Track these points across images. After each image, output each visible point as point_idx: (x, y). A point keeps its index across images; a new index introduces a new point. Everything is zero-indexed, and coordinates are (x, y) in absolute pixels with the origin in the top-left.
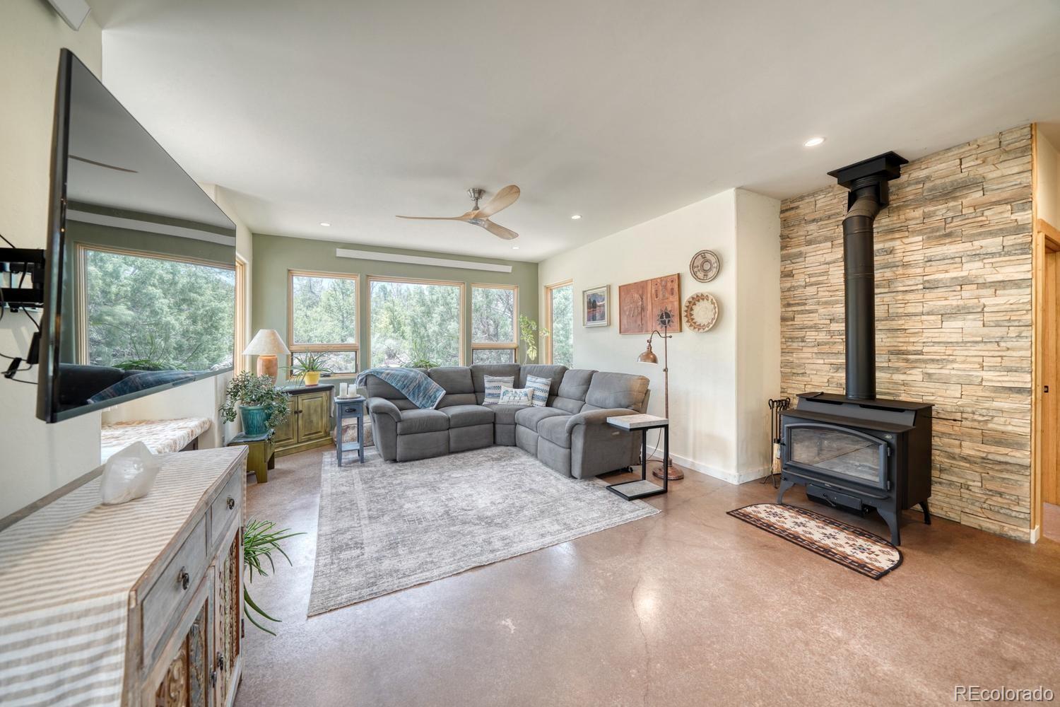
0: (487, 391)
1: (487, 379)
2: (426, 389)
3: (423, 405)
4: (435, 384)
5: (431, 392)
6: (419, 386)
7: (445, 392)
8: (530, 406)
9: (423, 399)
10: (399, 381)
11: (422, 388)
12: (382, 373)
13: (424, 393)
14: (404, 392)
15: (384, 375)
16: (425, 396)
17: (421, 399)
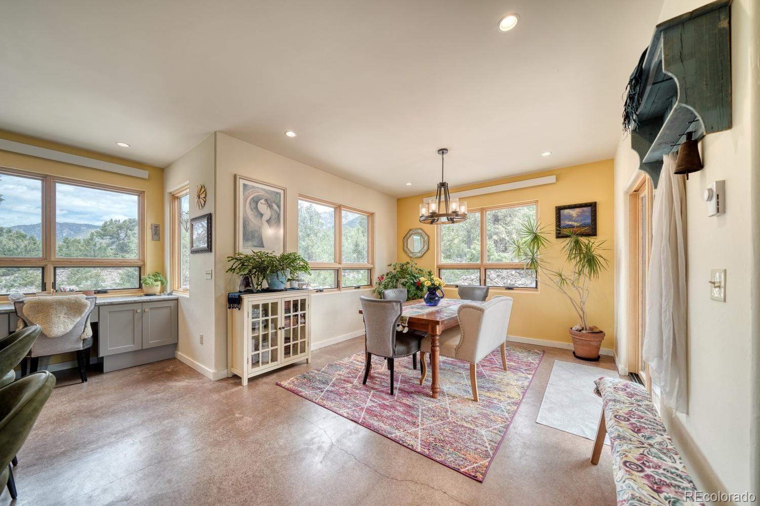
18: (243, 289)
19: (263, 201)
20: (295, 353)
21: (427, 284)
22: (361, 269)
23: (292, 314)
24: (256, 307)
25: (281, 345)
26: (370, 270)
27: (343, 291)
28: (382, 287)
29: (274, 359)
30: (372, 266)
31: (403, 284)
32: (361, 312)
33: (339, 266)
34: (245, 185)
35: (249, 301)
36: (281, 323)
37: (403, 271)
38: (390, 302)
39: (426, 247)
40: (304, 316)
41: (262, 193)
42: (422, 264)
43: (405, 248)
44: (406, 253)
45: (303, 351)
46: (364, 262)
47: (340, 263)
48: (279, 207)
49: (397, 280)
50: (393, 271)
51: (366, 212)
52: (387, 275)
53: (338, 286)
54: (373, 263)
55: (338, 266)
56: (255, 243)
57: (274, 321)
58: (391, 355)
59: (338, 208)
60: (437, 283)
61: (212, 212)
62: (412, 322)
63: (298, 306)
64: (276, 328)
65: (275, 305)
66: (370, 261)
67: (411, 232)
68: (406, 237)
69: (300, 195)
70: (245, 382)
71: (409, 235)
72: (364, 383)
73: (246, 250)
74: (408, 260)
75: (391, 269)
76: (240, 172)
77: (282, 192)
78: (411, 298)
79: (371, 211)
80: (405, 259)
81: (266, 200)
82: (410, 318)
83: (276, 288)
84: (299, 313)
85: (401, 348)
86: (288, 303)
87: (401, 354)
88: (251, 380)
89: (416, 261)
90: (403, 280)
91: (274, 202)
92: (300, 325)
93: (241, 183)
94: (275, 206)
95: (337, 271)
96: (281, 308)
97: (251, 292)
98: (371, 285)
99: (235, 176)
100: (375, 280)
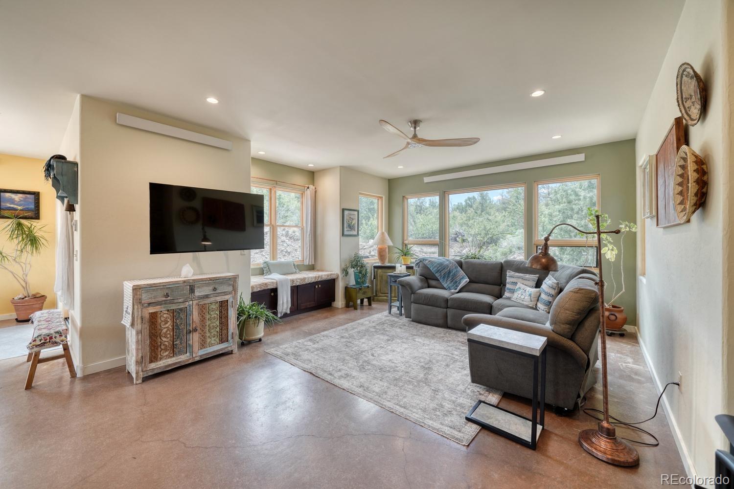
0: (508, 286)
1: (509, 273)
2: (454, 275)
3: (449, 287)
4: (462, 273)
5: (458, 279)
6: (449, 272)
7: (467, 280)
8: (532, 308)
9: (450, 283)
10: (435, 267)
11: (451, 274)
12: (426, 260)
13: (452, 278)
14: (437, 275)
15: (427, 261)
16: (453, 281)
17: (448, 282)
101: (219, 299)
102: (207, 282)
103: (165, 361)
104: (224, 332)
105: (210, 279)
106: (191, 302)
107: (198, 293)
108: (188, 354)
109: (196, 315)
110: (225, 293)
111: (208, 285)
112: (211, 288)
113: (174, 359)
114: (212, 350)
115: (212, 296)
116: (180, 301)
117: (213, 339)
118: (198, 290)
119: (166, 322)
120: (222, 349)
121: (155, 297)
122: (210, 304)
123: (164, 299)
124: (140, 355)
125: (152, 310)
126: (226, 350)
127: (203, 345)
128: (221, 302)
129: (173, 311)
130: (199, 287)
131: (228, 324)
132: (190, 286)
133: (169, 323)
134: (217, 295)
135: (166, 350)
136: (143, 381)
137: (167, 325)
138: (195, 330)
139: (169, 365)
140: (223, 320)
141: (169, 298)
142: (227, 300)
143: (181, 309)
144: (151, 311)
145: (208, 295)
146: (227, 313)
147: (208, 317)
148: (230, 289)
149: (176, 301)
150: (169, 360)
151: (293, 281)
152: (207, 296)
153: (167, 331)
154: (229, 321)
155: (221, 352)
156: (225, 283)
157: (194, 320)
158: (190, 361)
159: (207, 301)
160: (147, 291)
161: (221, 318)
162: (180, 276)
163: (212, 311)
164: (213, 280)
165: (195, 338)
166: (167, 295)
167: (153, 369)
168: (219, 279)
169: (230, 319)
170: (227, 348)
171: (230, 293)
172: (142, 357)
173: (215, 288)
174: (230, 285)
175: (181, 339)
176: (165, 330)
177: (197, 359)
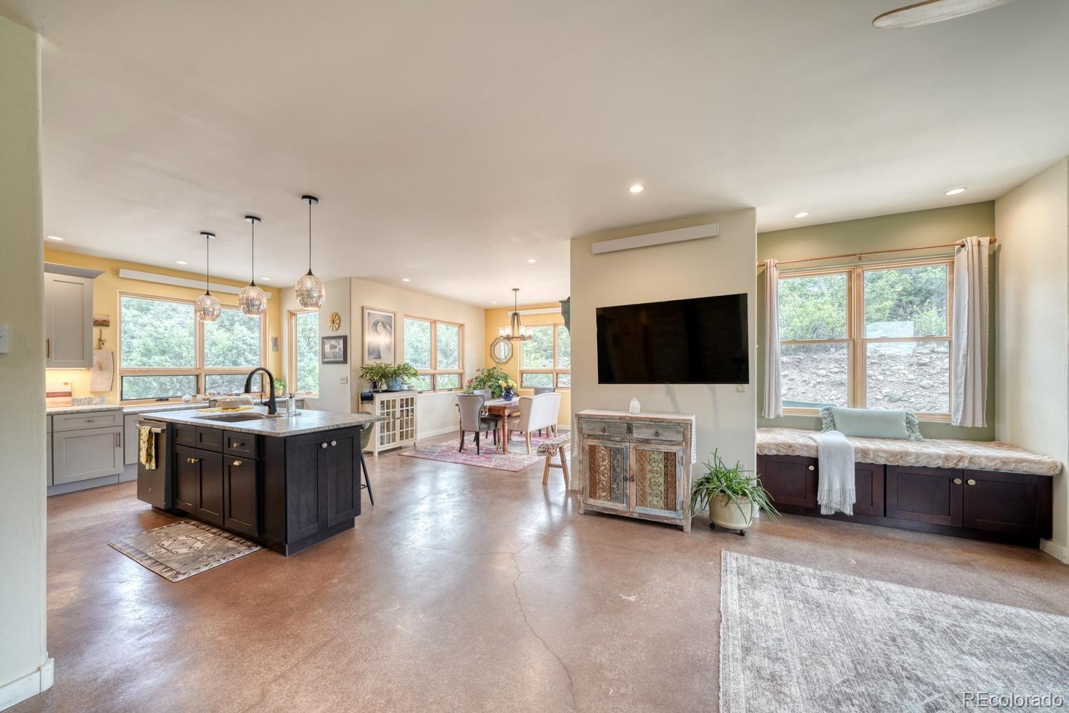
18: (372, 390)
19: (380, 324)
20: (407, 438)
21: (504, 385)
22: (452, 373)
23: (405, 408)
24: (382, 403)
25: (398, 431)
26: (461, 375)
27: (438, 393)
28: (471, 389)
29: (394, 440)
30: (462, 371)
31: (489, 387)
32: (457, 405)
33: (435, 372)
34: (369, 313)
35: (379, 398)
36: (398, 415)
37: (490, 375)
38: (477, 396)
39: (510, 354)
40: (412, 410)
41: (379, 318)
42: (505, 369)
43: (493, 355)
44: (493, 359)
45: (412, 437)
46: (456, 368)
47: (435, 369)
48: (391, 327)
49: (485, 384)
50: (481, 376)
51: (457, 324)
52: (476, 379)
53: (434, 389)
54: (463, 369)
55: (433, 372)
56: (375, 356)
57: (394, 413)
58: (478, 430)
59: (434, 322)
60: (510, 385)
61: (348, 334)
62: (491, 409)
63: (409, 402)
64: (394, 419)
65: (394, 401)
66: (461, 367)
67: (498, 340)
68: (493, 345)
69: (406, 316)
70: (376, 454)
71: (495, 343)
72: (460, 451)
73: (370, 362)
74: (495, 365)
75: (480, 373)
76: (365, 304)
77: (393, 315)
78: (493, 396)
79: (461, 322)
80: (492, 364)
81: (382, 323)
82: (490, 406)
83: (393, 390)
84: (410, 408)
85: (484, 426)
86: (402, 400)
87: (483, 430)
88: (380, 453)
89: (501, 366)
90: (490, 383)
91: (388, 324)
92: (410, 417)
93: (366, 311)
94: (388, 327)
95: (433, 376)
96: (398, 404)
97: (378, 392)
98: (462, 388)
99: (363, 308)
100: (465, 383)
101: (664, 448)
102: (648, 423)
103: (602, 502)
104: (671, 496)
105: (651, 420)
106: (628, 444)
107: (636, 434)
108: (625, 505)
109: (632, 460)
110: (672, 443)
111: (648, 426)
112: (653, 431)
113: (610, 503)
114: (652, 513)
115: (653, 441)
116: (617, 439)
117: (655, 499)
118: (637, 431)
119: (604, 461)
120: (667, 518)
121: (593, 430)
122: (651, 453)
123: (601, 433)
124: (582, 486)
125: (591, 442)
126: (673, 522)
127: (642, 501)
128: (667, 454)
129: (611, 449)
130: (637, 427)
131: (676, 487)
132: (628, 424)
133: (607, 461)
134: (661, 442)
135: (604, 491)
136: (585, 514)
137: (605, 463)
138: (632, 479)
139: (606, 509)
140: (669, 479)
141: (606, 434)
142: (675, 453)
143: (618, 449)
144: (590, 444)
145: (649, 439)
146: (675, 471)
147: (649, 468)
148: (679, 438)
149: (612, 438)
150: (606, 502)
151: (865, 452)
152: (647, 441)
153: (604, 470)
154: (677, 482)
155: (665, 521)
156: (671, 429)
157: (632, 467)
158: (627, 515)
159: (647, 447)
160: (587, 422)
161: (666, 474)
162: (627, 410)
163: (654, 462)
164: (656, 422)
165: (632, 489)
166: (604, 430)
167: (592, 506)
168: (662, 421)
169: (679, 481)
170: (674, 519)
171: (679, 444)
172: (583, 488)
173: (657, 433)
174: (679, 432)
175: (618, 484)
176: (602, 468)
177: (636, 516)
